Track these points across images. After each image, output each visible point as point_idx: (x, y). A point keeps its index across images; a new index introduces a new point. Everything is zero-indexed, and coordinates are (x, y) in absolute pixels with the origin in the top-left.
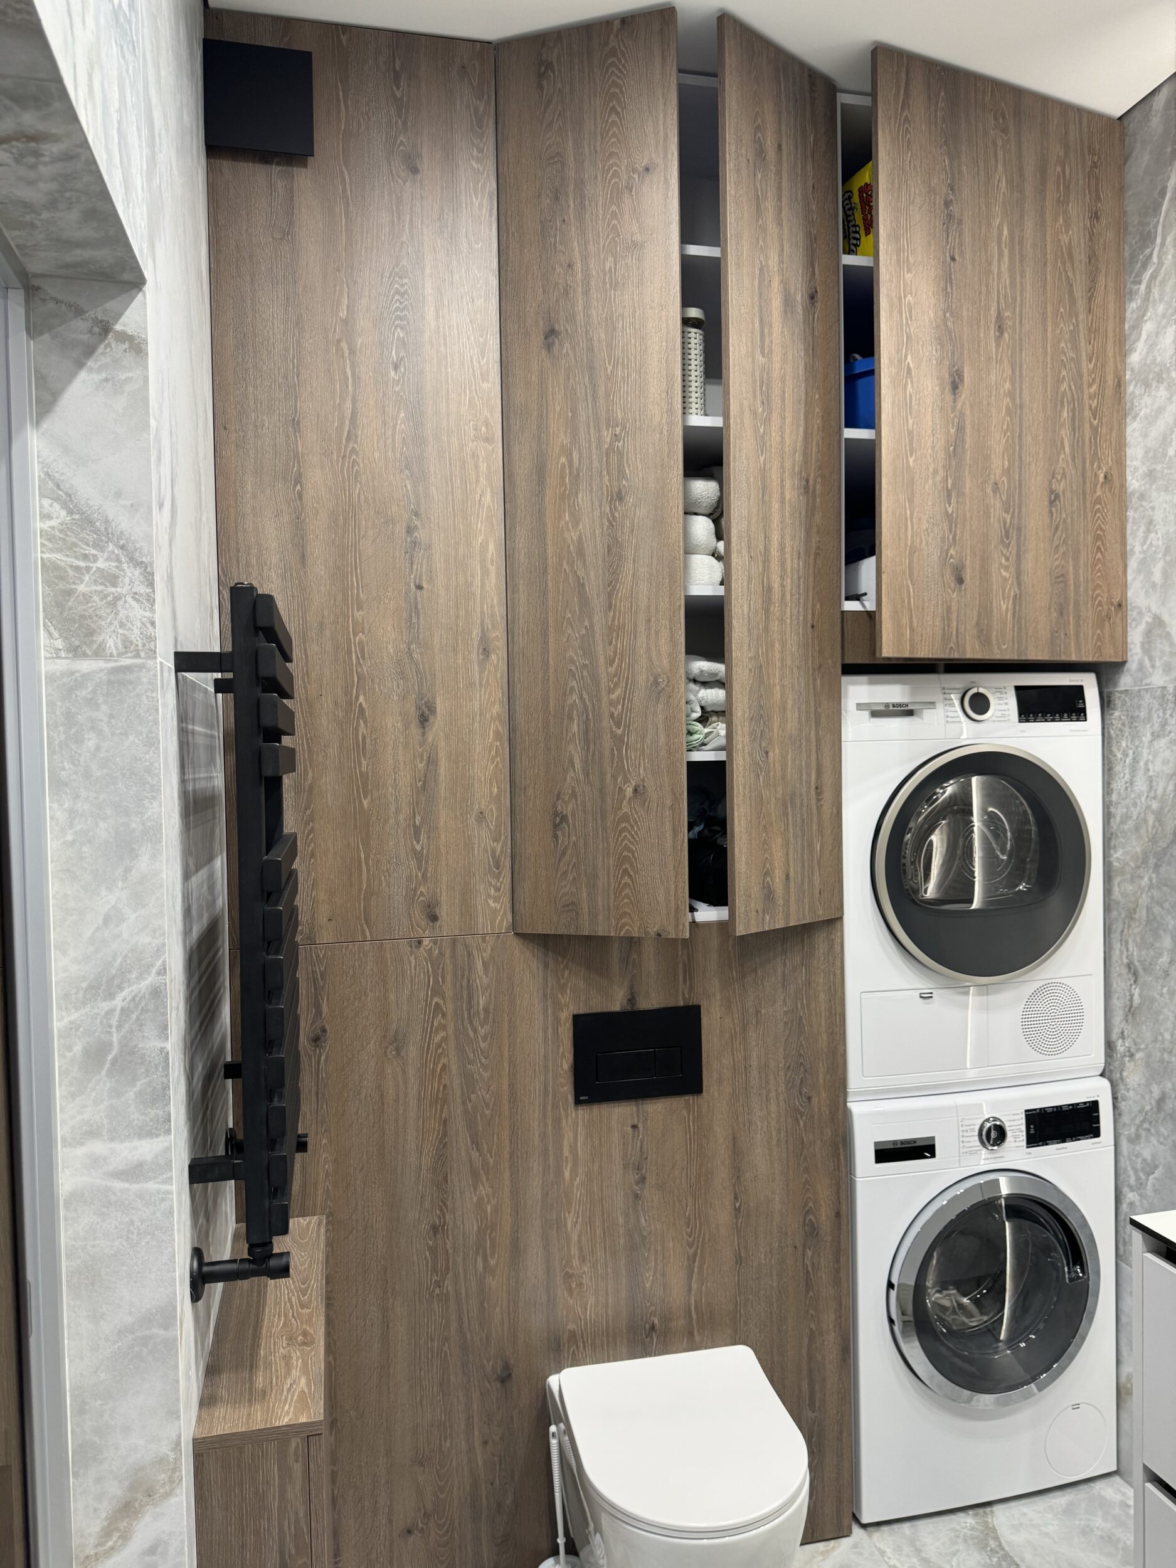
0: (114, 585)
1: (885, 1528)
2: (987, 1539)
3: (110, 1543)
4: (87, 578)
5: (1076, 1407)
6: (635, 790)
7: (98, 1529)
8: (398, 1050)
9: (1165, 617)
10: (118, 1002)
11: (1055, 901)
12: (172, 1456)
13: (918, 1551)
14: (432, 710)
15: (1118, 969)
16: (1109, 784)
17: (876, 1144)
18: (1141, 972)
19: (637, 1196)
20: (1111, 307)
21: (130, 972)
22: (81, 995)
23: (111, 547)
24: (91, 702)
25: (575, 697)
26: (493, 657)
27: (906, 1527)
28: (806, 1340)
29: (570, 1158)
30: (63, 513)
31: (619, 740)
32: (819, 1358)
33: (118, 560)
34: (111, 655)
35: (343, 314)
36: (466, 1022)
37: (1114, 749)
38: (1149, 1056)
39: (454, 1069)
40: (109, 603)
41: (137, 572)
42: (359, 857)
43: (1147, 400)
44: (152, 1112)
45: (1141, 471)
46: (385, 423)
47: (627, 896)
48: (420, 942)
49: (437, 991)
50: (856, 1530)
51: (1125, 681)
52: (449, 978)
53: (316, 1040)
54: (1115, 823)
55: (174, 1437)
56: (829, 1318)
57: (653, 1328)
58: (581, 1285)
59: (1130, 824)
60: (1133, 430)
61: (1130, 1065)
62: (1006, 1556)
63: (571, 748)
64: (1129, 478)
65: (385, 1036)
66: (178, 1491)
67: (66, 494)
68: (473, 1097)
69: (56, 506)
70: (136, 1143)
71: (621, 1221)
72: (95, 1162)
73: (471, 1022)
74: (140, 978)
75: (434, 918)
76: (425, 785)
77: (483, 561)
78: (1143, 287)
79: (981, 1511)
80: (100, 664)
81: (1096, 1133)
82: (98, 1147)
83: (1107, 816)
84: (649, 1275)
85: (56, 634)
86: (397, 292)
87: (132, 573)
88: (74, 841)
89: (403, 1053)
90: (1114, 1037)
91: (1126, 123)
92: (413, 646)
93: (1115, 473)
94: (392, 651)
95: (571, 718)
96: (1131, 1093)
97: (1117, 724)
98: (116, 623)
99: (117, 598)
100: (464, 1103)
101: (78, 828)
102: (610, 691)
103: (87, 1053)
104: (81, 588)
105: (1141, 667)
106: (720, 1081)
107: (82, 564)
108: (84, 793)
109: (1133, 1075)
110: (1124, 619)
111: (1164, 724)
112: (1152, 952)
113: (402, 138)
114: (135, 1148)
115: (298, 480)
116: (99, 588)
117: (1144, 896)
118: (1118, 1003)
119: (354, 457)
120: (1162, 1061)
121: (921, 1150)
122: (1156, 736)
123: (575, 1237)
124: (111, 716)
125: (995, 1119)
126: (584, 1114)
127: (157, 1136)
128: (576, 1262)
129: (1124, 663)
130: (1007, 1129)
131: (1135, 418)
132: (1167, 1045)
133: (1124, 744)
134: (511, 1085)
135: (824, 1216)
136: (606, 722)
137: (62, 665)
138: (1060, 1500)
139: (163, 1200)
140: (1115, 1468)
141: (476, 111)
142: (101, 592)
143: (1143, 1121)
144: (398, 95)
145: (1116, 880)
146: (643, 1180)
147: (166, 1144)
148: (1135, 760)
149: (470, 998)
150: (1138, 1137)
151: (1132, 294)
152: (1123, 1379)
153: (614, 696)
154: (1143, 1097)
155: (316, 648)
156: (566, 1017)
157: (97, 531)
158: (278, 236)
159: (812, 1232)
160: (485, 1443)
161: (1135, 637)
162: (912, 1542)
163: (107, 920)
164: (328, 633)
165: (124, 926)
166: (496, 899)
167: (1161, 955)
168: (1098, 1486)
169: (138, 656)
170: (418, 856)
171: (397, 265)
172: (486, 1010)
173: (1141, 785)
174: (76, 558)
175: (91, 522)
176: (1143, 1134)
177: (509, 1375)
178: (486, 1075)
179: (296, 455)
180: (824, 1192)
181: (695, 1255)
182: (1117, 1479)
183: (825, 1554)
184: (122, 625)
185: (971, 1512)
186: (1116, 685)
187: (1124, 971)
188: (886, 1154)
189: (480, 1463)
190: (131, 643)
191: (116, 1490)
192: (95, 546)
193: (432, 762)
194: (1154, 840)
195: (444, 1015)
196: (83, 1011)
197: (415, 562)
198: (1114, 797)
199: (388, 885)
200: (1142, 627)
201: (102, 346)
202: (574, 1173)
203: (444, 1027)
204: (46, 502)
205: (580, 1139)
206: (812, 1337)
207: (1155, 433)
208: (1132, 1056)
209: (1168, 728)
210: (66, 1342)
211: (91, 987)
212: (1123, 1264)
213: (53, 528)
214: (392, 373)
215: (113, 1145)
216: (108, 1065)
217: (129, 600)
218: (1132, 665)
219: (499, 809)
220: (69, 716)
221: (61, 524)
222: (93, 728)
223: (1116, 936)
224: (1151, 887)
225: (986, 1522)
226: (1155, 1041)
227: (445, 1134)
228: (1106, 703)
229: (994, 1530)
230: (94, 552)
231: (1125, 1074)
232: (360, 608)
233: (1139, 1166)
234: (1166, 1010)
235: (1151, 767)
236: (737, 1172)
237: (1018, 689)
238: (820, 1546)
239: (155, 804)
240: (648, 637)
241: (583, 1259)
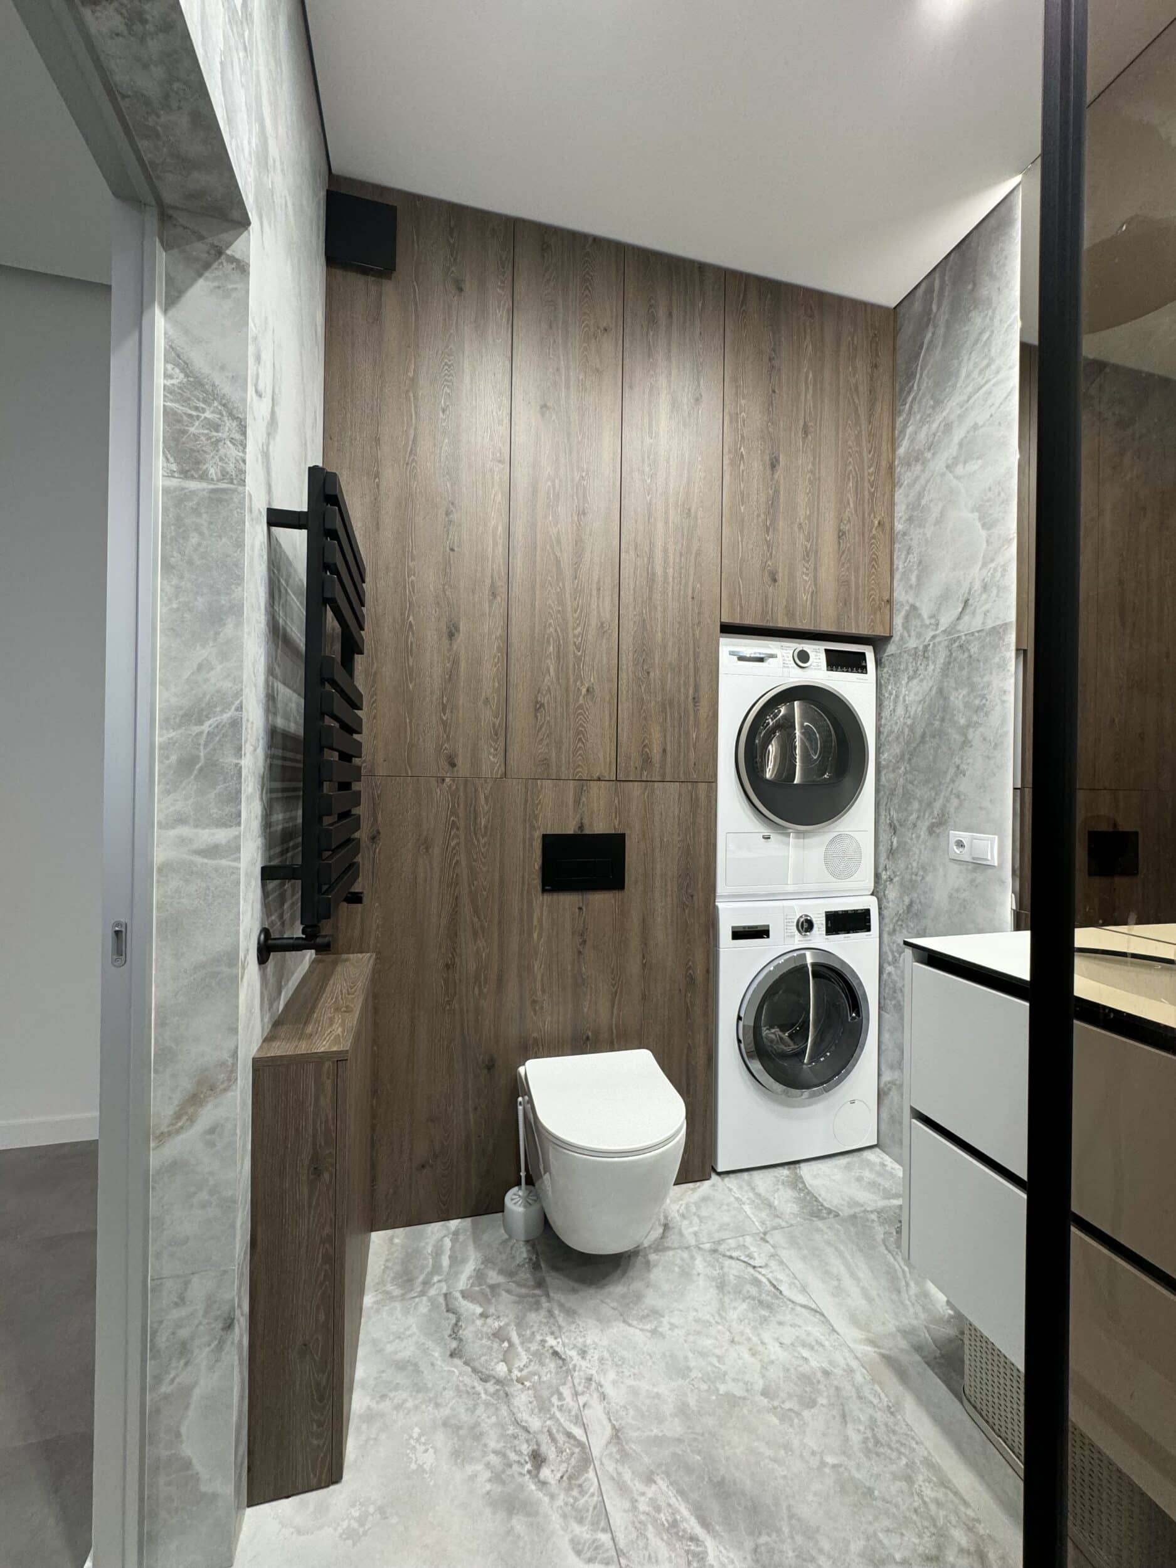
0: (217, 431)
1: (732, 1176)
2: (797, 1183)
3: (180, 1124)
4: (197, 423)
5: (853, 1102)
6: (588, 691)
7: (171, 1113)
8: (427, 849)
9: (918, 604)
10: (206, 727)
11: (848, 781)
12: (230, 1061)
13: (753, 1189)
14: (457, 629)
15: (882, 827)
16: (880, 714)
17: (733, 927)
18: (898, 827)
19: (580, 953)
20: (886, 421)
21: (216, 707)
22: (177, 720)
23: (216, 404)
24: (196, 511)
25: (552, 629)
26: (499, 598)
27: (745, 1175)
28: (685, 1051)
29: (538, 928)
30: (182, 376)
31: (578, 659)
32: (693, 1063)
33: (221, 414)
34: (212, 480)
35: (411, 374)
36: (472, 834)
37: (884, 691)
38: (903, 878)
39: (464, 863)
40: (212, 443)
41: (235, 424)
42: (406, 722)
43: (909, 474)
44: (227, 809)
45: (904, 519)
46: (435, 445)
47: (580, 755)
48: (443, 780)
49: (454, 813)
50: (714, 1177)
51: (891, 649)
52: (462, 806)
53: (374, 839)
54: (883, 738)
55: (233, 1047)
56: (700, 1038)
57: (588, 1038)
58: (542, 1008)
59: (893, 736)
60: (899, 495)
61: (890, 886)
62: (809, 1193)
63: (548, 661)
64: (896, 524)
65: (418, 840)
66: (234, 1087)
67: (185, 362)
68: (475, 882)
69: (177, 370)
70: (215, 830)
71: (569, 968)
72: (183, 841)
73: (476, 834)
74: (223, 711)
75: (453, 765)
76: (451, 677)
77: (494, 536)
78: (907, 406)
79: (792, 1166)
80: (204, 485)
81: (869, 930)
82: (185, 831)
83: (879, 733)
84: (587, 1004)
85: (172, 460)
86: (446, 364)
87: (229, 424)
88: (178, 609)
89: (430, 851)
90: (880, 870)
91: (898, 310)
92: (446, 587)
93: (887, 521)
94: (432, 589)
95: (548, 642)
96: (891, 904)
97: (885, 676)
98: (217, 457)
99: (218, 441)
100: (470, 886)
101: (182, 600)
102: (574, 629)
103: (180, 762)
104: (192, 430)
105: (902, 638)
106: (636, 882)
107: (194, 413)
108: (187, 575)
109: (892, 893)
110: (891, 610)
111: (915, 672)
112: (905, 814)
113: (453, 269)
114: (213, 834)
115: (377, 475)
116: (206, 431)
117: (901, 779)
118: (883, 849)
119: (414, 464)
120: (911, 881)
121: (760, 933)
122: (910, 679)
123: (539, 977)
124: (211, 523)
125: (807, 916)
126: (547, 898)
127: (231, 826)
128: (539, 993)
129: (891, 637)
130: (814, 922)
131: (900, 487)
132: (914, 870)
133: (890, 688)
134: (501, 877)
135: (699, 973)
136: (572, 648)
137: (174, 483)
138: (843, 1161)
139: (233, 873)
140: (876, 1143)
141: (501, 257)
142: (207, 434)
143: (898, 921)
144: (452, 241)
145: (883, 773)
146: (584, 942)
147: (237, 833)
148: (897, 696)
149: (475, 818)
150: (894, 930)
151: (900, 413)
152: (882, 1085)
153: (576, 632)
154: (898, 905)
155: (383, 584)
156: (538, 835)
157: (206, 392)
158: (370, 320)
159: (691, 981)
160: (476, 1109)
161: (898, 620)
162: (749, 1184)
163: (200, 667)
164: (391, 574)
165: (213, 673)
166: (495, 756)
167: (911, 814)
168: (867, 1154)
169: (232, 483)
170: (444, 724)
171: (447, 347)
172: (486, 827)
173: (900, 711)
174: (190, 408)
175: (202, 385)
176: (898, 928)
177: (493, 1065)
178: (484, 869)
179: (377, 461)
180: (699, 956)
181: (616, 992)
182: (877, 1150)
183: (694, 1190)
184: (221, 459)
185: (786, 1167)
186: (884, 651)
187: (887, 828)
188: (739, 934)
189: (472, 1121)
190: (227, 473)
191: (186, 1084)
192: (205, 401)
193: (456, 662)
194: (908, 743)
195: (458, 829)
196: (179, 731)
197: (451, 533)
198: (883, 721)
199: (424, 741)
200: (903, 613)
201: (217, 263)
202: (540, 936)
203: (458, 837)
204: (169, 366)
205: (545, 914)
206: (689, 1048)
207: (913, 493)
208: (892, 880)
209: (919, 672)
210: (154, 972)
211: (185, 715)
212: (883, 1012)
213: (173, 385)
214: (441, 414)
215: (195, 831)
216: (195, 772)
217: (228, 442)
218: (896, 638)
219: (499, 696)
220: (179, 519)
221: (180, 383)
222: (196, 530)
223: (882, 807)
224: (905, 773)
225: (796, 1173)
226: (907, 868)
227: (456, 905)
228: (878, 663)
229: (801, 1177)
230: (204, 406)
231: (887, 892)
232: (413, 559)
233: (895, 949)
234: (914, 849)
235: (907, 698)
236: (645, 943)
237: (827, 651)
238: (691, 1185)
239: (240, 588)
240: (598, 598)
241: (543, 991)
